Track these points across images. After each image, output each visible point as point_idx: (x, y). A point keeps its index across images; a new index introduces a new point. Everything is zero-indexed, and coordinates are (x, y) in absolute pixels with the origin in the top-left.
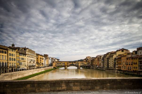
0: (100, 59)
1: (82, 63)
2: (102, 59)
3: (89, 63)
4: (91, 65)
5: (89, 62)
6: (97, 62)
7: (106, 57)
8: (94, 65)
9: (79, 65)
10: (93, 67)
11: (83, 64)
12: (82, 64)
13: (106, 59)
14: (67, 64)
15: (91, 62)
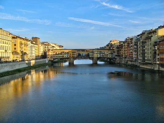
0: (131, 43)
1: (101, 52)
2: (133, 44)
3: (114, 52)
4: (116, 56)
5: (114, 49)
6: (126, 49)
7: (141, 40)
8: (122, 55)
9: (94, 55)
10: (121, 59)
11: (102, 55)
12: (100, 54)
13: (140, 44)
14: (72, 53)
15: (117, 50)
